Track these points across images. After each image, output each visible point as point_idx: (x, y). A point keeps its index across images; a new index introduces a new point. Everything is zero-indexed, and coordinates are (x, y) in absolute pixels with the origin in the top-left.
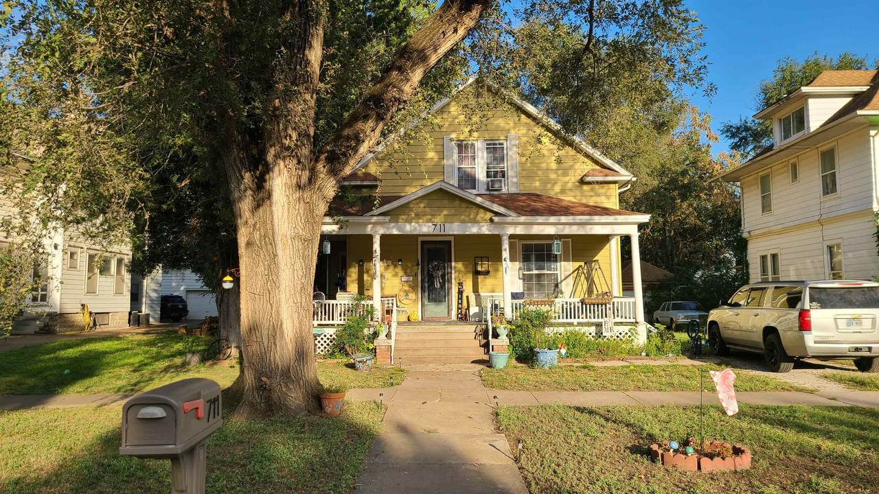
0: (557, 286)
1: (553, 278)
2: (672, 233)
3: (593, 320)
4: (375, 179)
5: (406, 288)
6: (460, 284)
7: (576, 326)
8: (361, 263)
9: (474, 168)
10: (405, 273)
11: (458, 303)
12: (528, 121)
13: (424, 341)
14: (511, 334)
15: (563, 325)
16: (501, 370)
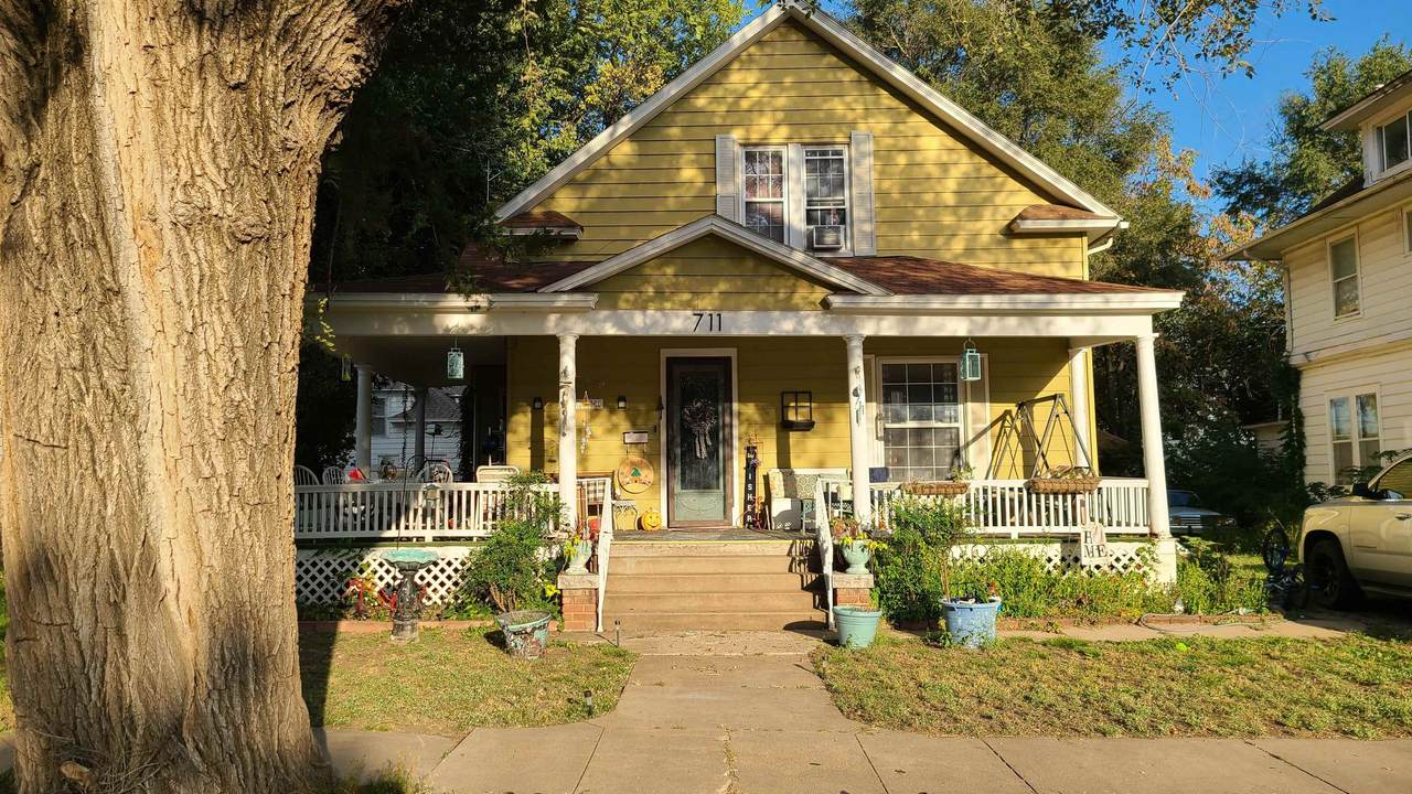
0: (957, 454)
1: (948, 436)
2: (1121, 367)
3: (1053, 529)
4: (571, 225)
5: (635, 458)
6: (751, 450)
7: (1018, 542)
8: (538, 405)
9: (782, 202)
10: (634, 424)
11: (747, 492)
12: (895, 103)
13: (672, 578)
14: (878, 561)
15: (989, 538)
16: (862, 652)
